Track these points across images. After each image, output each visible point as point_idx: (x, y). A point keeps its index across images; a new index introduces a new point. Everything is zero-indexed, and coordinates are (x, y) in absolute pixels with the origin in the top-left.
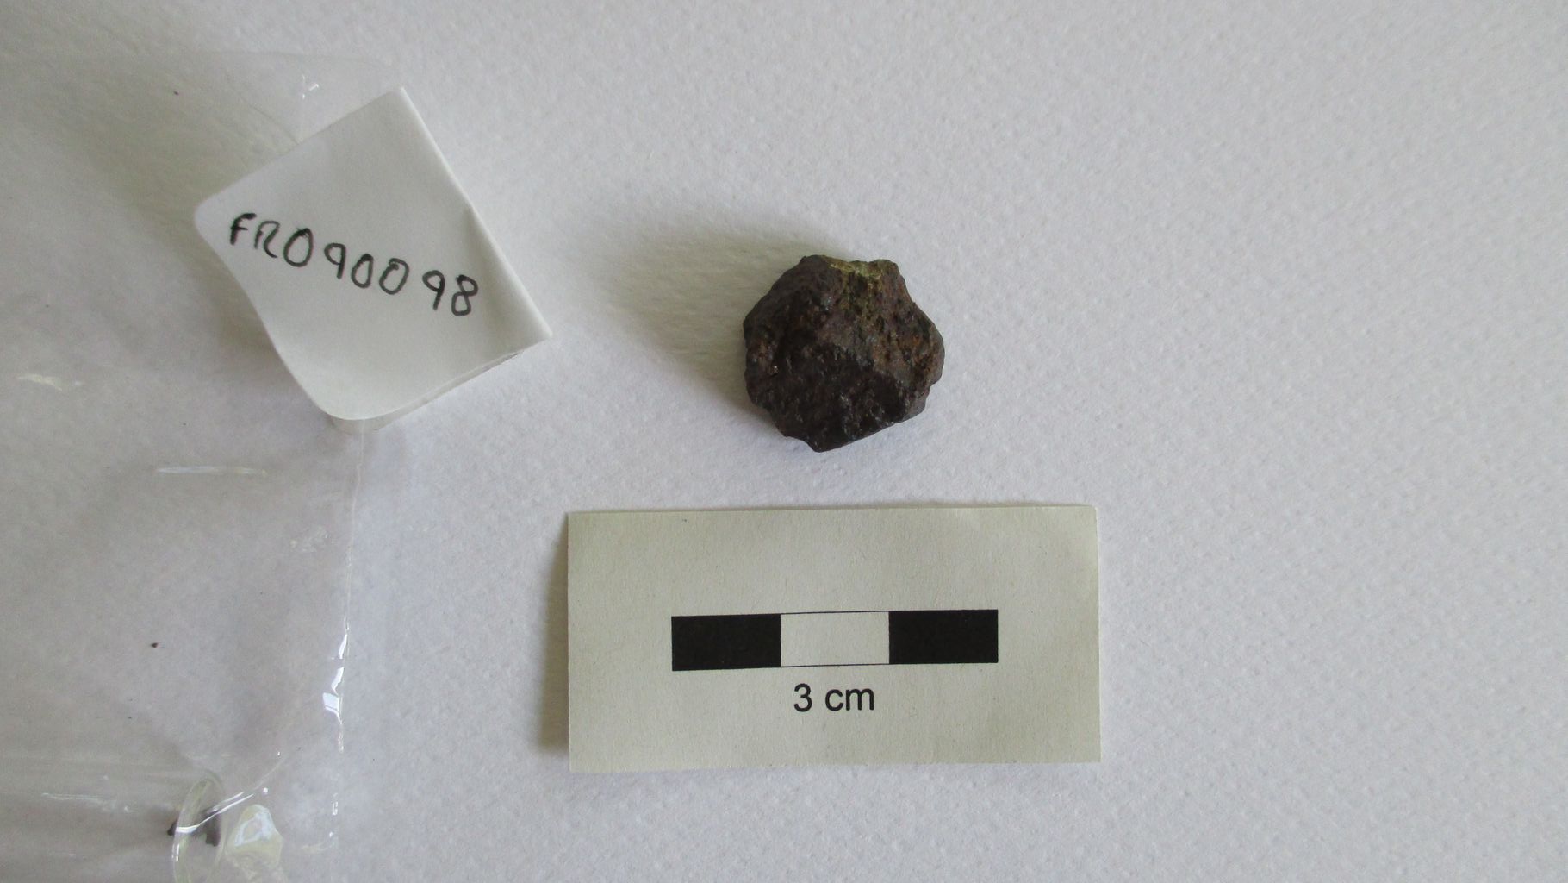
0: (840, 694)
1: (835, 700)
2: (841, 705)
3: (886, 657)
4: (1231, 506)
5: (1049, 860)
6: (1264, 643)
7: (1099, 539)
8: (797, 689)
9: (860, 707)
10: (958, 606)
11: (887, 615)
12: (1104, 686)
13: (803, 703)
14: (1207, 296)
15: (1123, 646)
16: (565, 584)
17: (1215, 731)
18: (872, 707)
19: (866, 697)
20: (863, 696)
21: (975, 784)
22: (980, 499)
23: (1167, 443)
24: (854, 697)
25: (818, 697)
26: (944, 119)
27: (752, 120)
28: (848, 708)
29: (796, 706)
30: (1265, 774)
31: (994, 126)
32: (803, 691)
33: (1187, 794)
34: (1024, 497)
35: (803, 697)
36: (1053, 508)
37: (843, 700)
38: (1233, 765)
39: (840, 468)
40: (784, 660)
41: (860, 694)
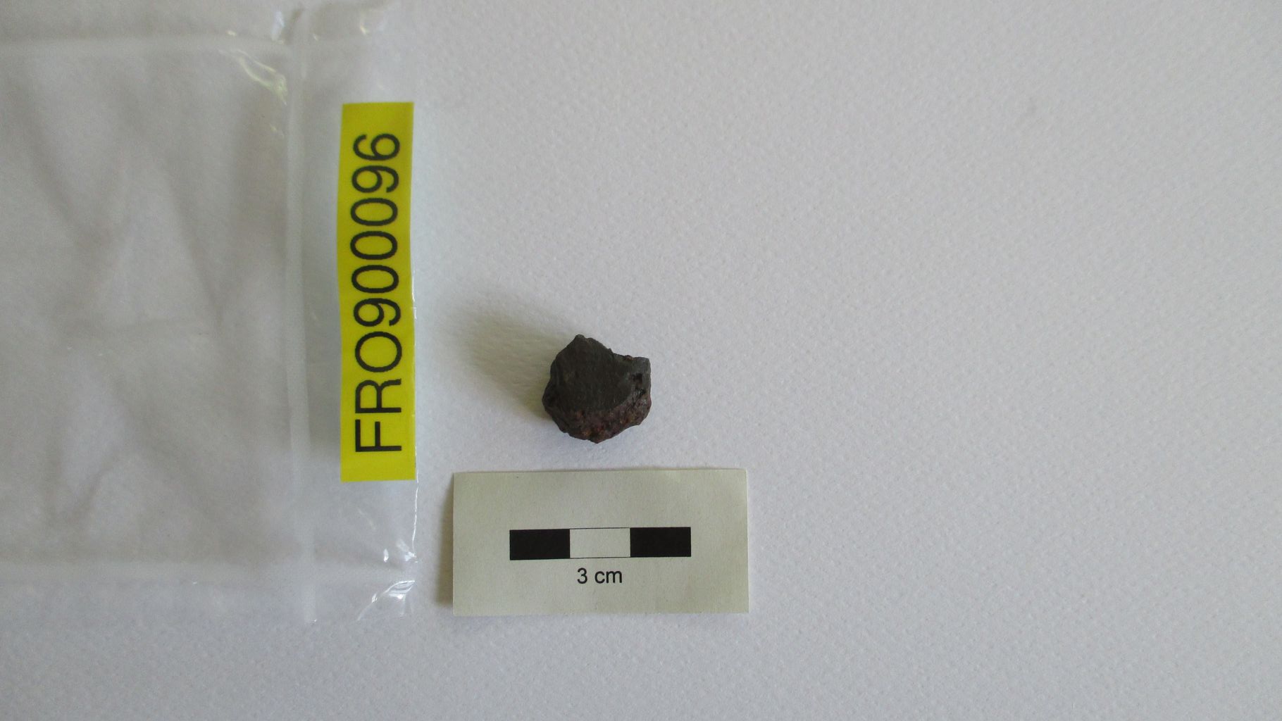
0: (603, 574)
1: (600, 577)
2: (604, 580)
3: (629, 554)
4: (823, 469)
5: (722, 669)
6: (843, 547)
7: (748, 487)
8: (579, 571)
9: (614, 581)
10: (668, 525)
11: (629, 530)
12: (750, 570)
13: (583, 579)
14: (808, 352)
15: (763, 548)
16: (452, 512)
17: (816, 597)
18: (621, 581)
19: (617, 576)
20: (616, 575)
21: (679, 626)
22: (681, 466)
23: (786, 434)
24: (611, 576)
25: (591, 575)
26: (660, 257)
27: (555, 259)
28: (608, 582)
29: (579, 580)
30: (845, 621)
31: (688, 260)
32: (582, 572)
33: (800, 632)
34: (706, 464)
35: (582, 575)
36: (722, 470)
37: (605, 577)
38: (827, 616)
39: (603, 449)
40: (572, 553)
41: (614, 574)
